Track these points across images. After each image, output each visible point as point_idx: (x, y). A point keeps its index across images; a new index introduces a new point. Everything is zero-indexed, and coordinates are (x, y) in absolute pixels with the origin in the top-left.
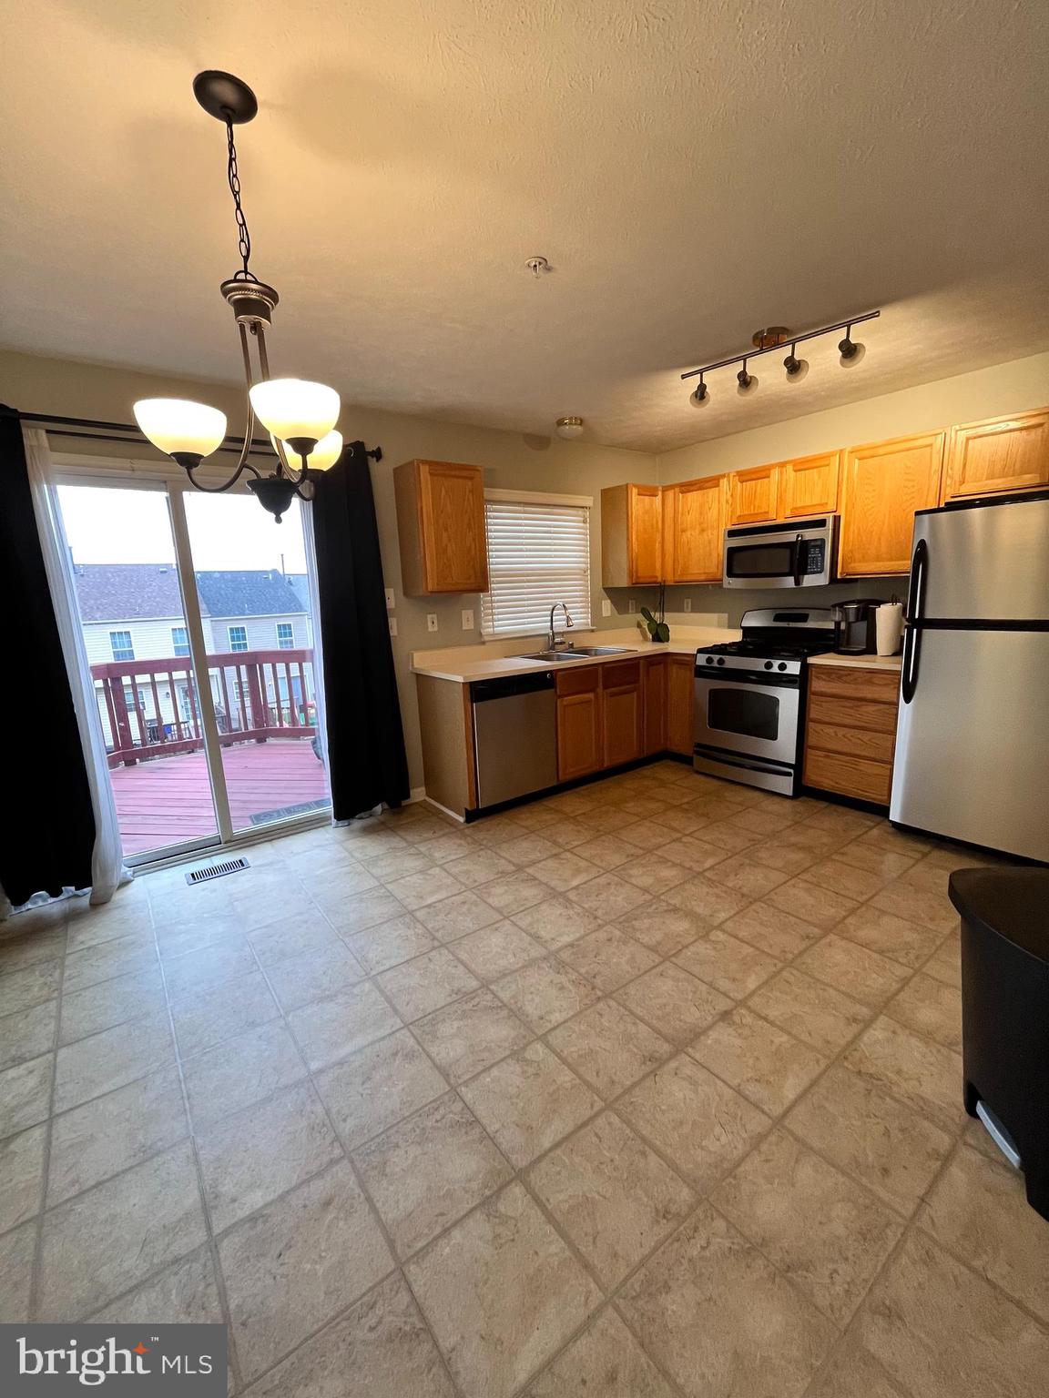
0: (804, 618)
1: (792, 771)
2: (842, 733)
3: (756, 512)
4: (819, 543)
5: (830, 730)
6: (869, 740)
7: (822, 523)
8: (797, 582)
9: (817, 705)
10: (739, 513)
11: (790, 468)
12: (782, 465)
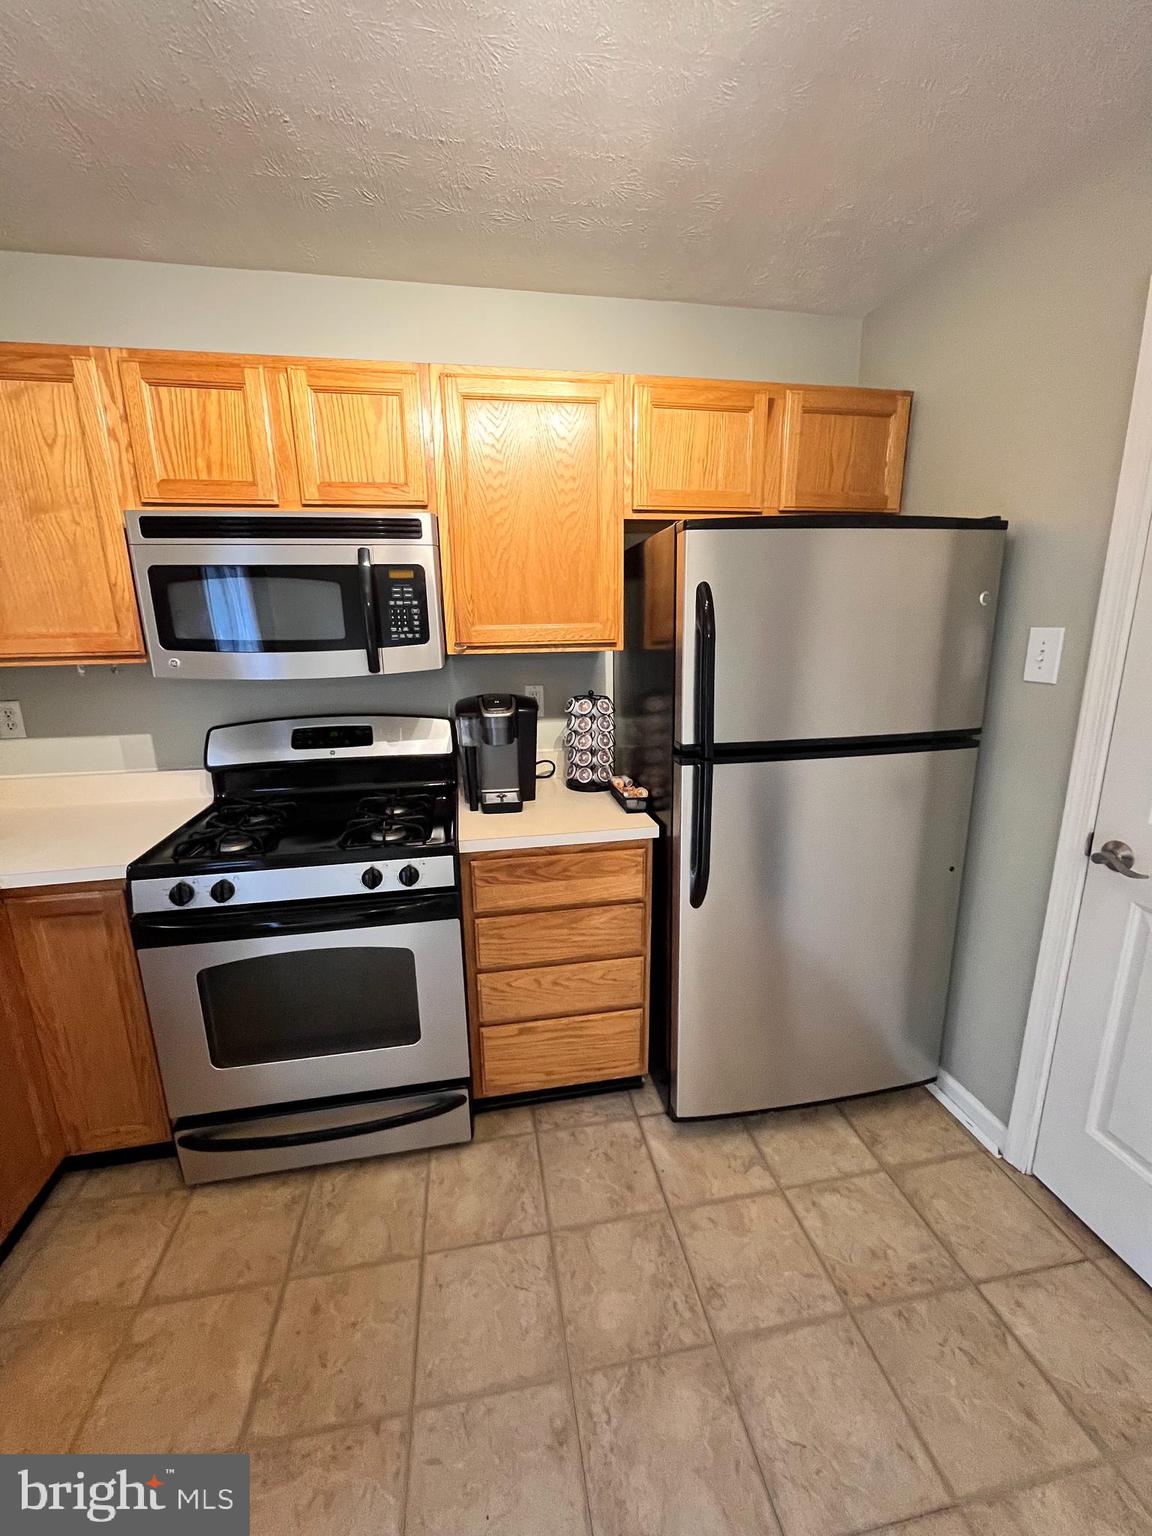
0: (364, 737)
1: (465, 1092)
2: (550, 978)
3: (216, 476)
4: (410, 575)
5: (523, 980)
6: (602, 978)
7: (407, 529)
8: (374, 664)
9: (492, 937)
10: (160, 474)
11: (300, 378)
12: (277, 365)
